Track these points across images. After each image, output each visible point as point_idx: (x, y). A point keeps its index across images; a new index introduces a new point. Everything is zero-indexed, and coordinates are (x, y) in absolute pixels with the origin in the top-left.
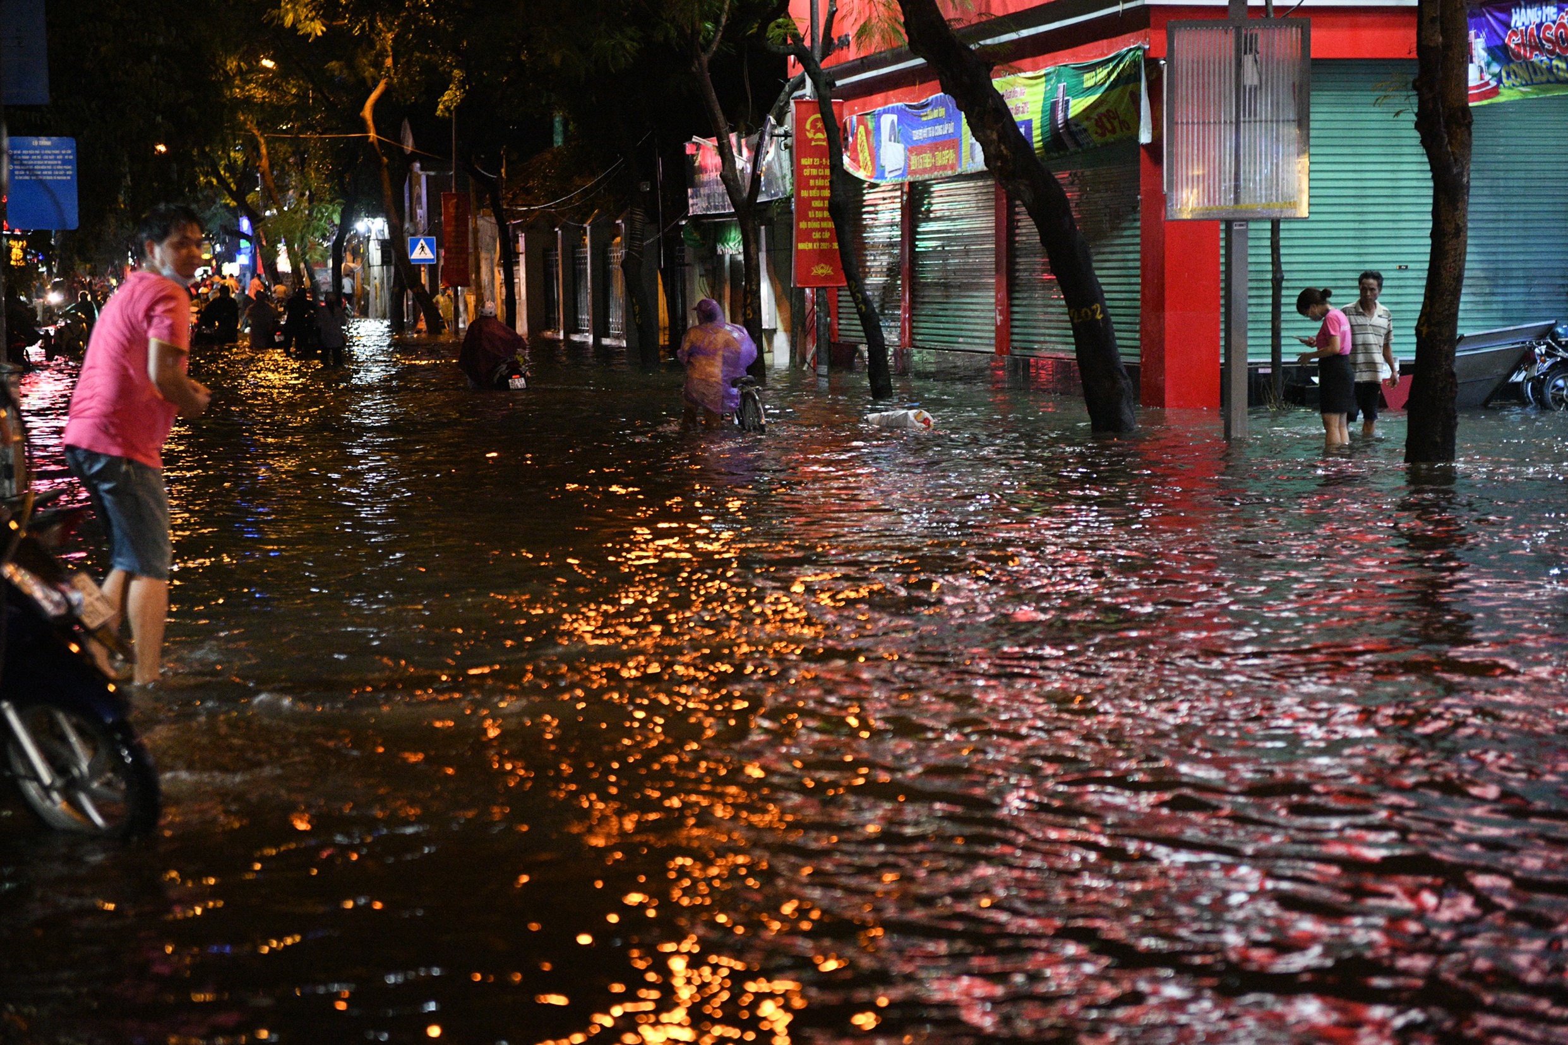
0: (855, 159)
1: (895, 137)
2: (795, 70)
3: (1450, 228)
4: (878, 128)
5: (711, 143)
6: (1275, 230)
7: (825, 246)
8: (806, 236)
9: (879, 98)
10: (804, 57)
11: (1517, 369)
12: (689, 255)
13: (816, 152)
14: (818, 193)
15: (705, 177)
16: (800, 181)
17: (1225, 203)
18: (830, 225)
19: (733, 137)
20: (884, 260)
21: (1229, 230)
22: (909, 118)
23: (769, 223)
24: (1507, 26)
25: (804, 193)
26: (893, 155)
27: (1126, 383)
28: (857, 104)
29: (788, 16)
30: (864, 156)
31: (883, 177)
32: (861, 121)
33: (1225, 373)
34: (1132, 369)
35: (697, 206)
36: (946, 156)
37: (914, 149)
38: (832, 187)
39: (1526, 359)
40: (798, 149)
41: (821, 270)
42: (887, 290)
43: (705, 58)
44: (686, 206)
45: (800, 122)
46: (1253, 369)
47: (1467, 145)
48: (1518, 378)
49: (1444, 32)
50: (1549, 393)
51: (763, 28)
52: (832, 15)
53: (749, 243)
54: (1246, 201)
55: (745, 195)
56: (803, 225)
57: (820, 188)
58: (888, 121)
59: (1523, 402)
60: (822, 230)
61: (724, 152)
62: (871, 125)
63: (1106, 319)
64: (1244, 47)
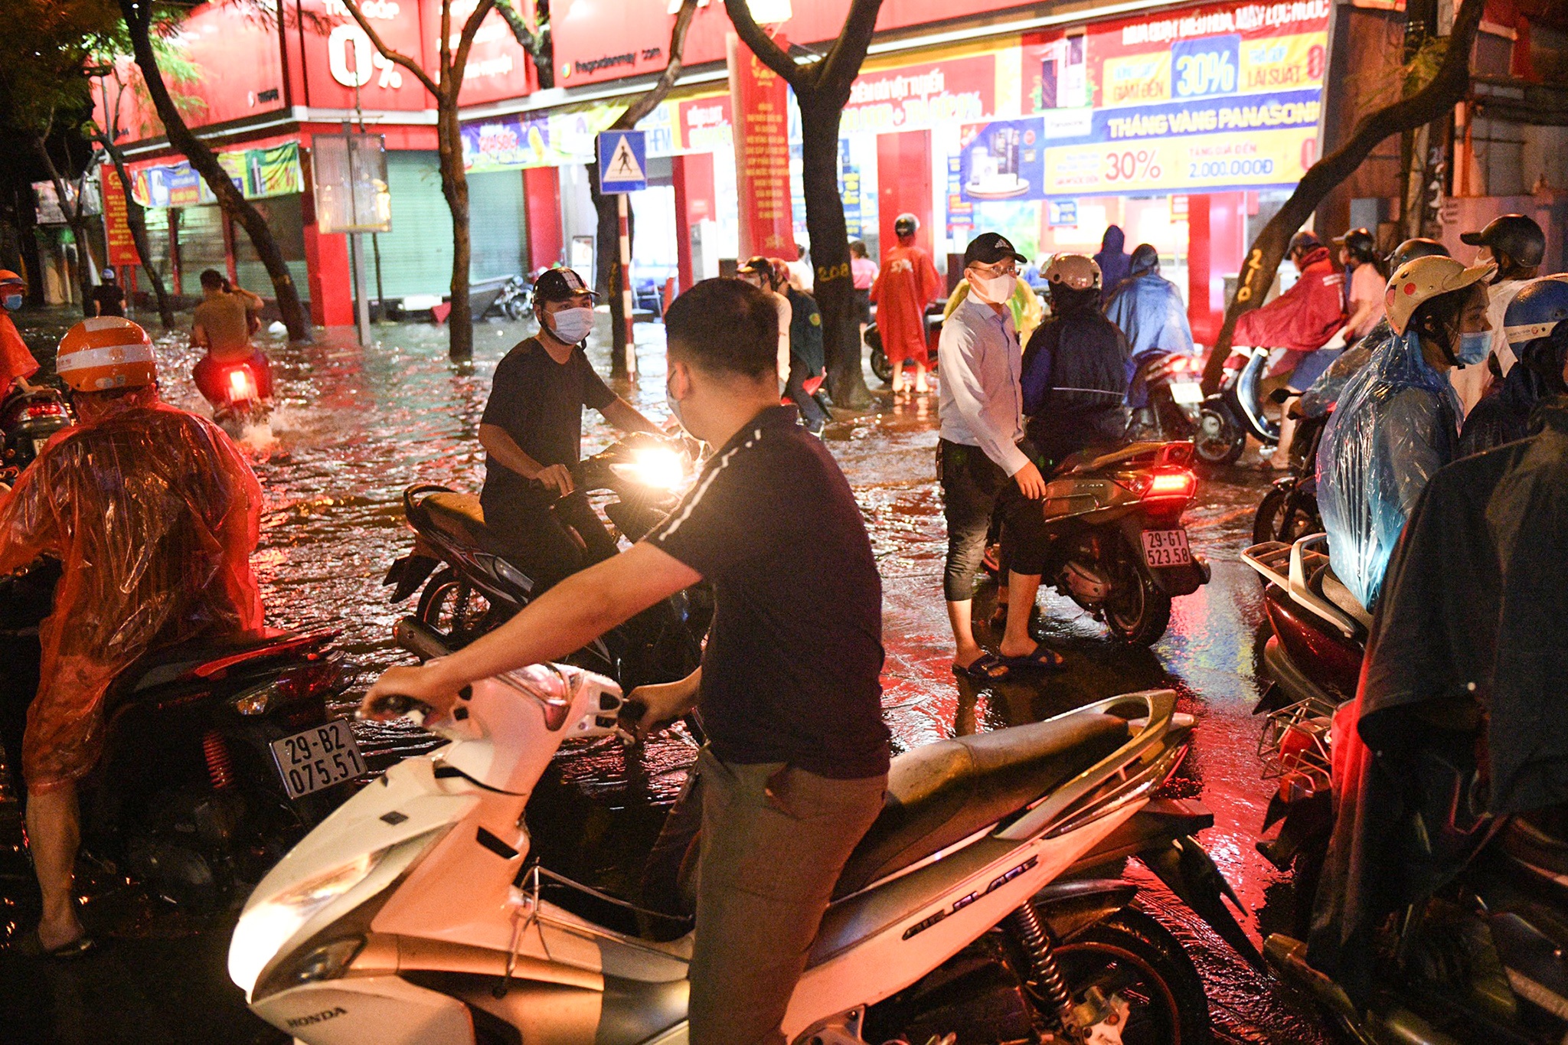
0: (139, 195)
1: (162, 183)
2: (97, 146)
3: (461, 239)
4: (150, 178)
5: (50, 184)
6: (374, 235)
7: (126, 243)
8: (114, 237)
9: (149, 162)
10: (104, 142)
11: (497, 297)
12: (40, 244)
13: (117, 192)
14: (121, 214)
15: (46, 202)
16: (107, 207)
17: (348, 224)
18: (129, 231)
19: (62, 181)
20: (161, 249)
21: (352, 236)
22: (170, 173)
23: (89, 229)
24: (478, 135)
25: (111, 215)
26: (161, 193)
27: (305, 315)
28: (136, 165)
29: (92, 120)
30: (143, 192)
31: (155, 203)
32: (140, 173)
33: (356, 307)
34: (306, 304)
35: (42, 219)
36: (193, 194)
37: (173, 190)
38: (127, 211)
39: (501, 293)
40: (103, 189)
41: (127, 256)
42: (163, 264)
43: (42, 140)
44: (36, 218)
45: (104, 176)
46: (370, 303)
47: (466, 200)
48: (497, 302)
49: (451, 145)
50: (513, 310)
51: (79, 126)
52: (117, 118)
53: (78, 240)
54: (359, 224)
55: (74, 214)
56: (112, 232)
57: (120, 212)
58: (156, 175)
59: (501, 315)
60: (123, 234)
61: (59, 191)
62: (146, 177)
63: (292, 283)
64: (352, 147)
